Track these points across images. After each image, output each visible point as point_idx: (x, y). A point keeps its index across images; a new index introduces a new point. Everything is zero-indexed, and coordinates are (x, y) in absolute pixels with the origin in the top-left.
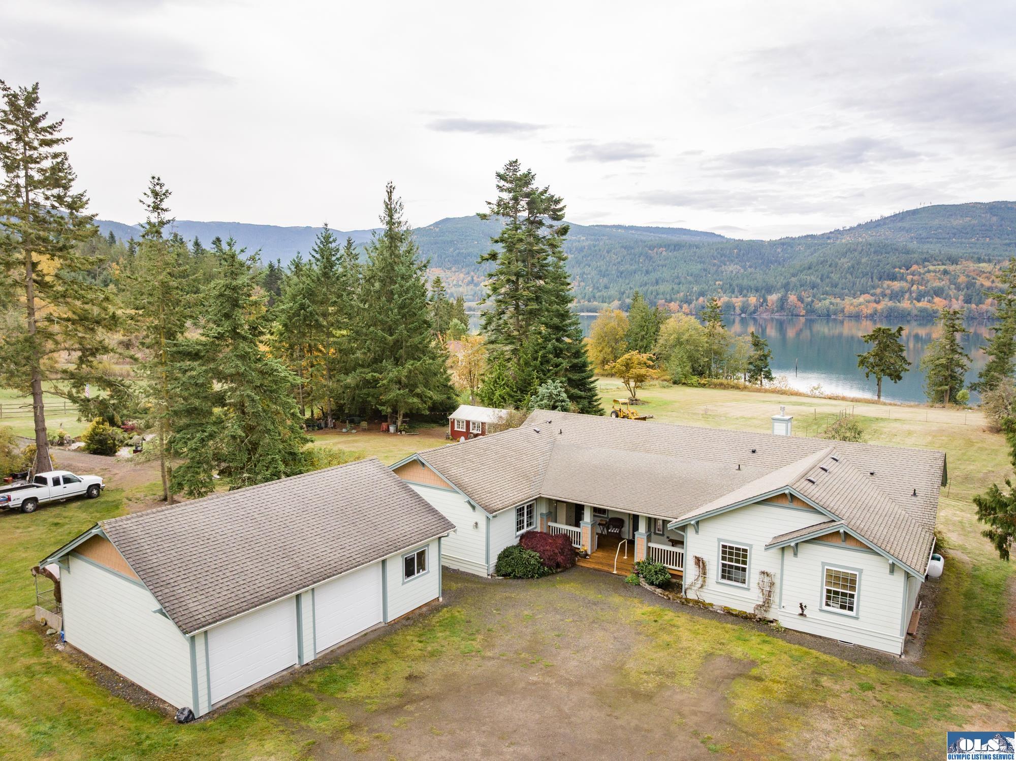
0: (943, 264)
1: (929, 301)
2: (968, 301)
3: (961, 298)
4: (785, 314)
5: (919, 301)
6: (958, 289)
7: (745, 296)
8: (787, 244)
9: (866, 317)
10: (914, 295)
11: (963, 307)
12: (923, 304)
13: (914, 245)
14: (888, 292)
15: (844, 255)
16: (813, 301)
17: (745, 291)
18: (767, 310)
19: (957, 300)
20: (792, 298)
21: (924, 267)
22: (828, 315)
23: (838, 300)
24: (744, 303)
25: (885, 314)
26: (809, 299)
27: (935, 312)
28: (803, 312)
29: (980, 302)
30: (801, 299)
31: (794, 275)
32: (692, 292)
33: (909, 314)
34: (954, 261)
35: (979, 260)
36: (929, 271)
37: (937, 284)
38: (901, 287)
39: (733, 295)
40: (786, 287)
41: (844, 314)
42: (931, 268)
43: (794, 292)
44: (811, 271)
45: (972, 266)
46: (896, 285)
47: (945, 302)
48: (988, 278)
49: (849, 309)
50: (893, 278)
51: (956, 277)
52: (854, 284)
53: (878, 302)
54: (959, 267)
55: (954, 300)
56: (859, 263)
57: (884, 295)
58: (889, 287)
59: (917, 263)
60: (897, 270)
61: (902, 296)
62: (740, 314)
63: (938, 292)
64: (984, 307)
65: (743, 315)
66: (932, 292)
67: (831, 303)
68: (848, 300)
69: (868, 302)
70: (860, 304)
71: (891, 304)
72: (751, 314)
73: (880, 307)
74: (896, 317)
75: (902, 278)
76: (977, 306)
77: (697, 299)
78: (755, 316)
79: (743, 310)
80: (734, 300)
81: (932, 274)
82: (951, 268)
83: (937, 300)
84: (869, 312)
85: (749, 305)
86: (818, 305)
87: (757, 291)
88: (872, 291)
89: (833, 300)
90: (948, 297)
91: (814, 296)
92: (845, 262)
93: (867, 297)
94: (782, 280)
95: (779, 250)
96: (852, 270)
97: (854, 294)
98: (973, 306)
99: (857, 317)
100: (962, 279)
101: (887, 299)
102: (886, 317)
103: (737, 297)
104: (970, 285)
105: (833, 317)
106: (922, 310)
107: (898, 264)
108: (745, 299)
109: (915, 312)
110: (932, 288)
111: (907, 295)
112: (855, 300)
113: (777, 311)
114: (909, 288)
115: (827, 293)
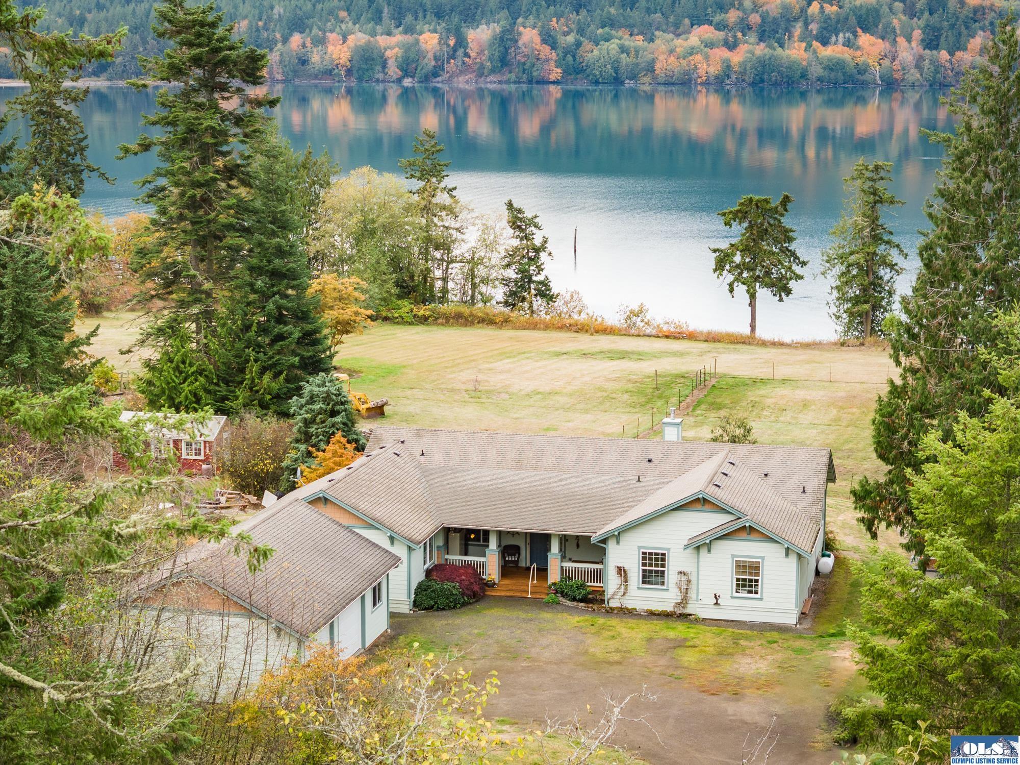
1: (848, 44)
2: (931, 43)
3: (917, 34)
4: (513, 76)
5: (825, 42)
6: (911, 12)
7: (409, 30)
9: (706, 84)
10: (814, 27)
11: (921, 58)
12: (834, 51)
14: (755, 19)
16: (578, 44)
17: (409, 18)
18: (465, 69)
19: (909, 41)
20: (529, 36)
22: (617, 81)
23: (639, 41)
24: (407, 48)
25: (749, 78)
26: (570, 39)
27: (862, 70)
28: (556, 73)
29: (957, 46)
30: (549, 39)
32: (270, 18)
33: (804, 76)
39: (379, 29)
41: (655, 78)
43: (531, 19)
47: (882, 46)
49: (666, 64)
53: (732, 46)
55: (901, 40)
57: (746, 28)
61: (787, 30)
62: (399, 81)
63: (867, 21)
64: (966, 57)
65: (407, 82)
66: (853, 20)
67: (623, 49)
68: (663, 41)
69: (710, 45)
70: (692, 51)
71: (761, 50)
72: (426, 79)
73: (737, 58)
74: (776, 84)
76: (952, 54)
77: (285, 40)
78: (438, 83)
79: (408, 66)
80: (382, 41)
83: (865, 39)
84: (714, 69)
85: (421, 55)
86: (592, 54)
87: (439, 15)
88: (718, 18)
89: (628, 42)
90: (888, 34)
91: (581, 31)
93: (706, 32)
97: (677, 25)
98: (944, 55)
99: (683, 84)
101: (752, 38)
102: (753, 84)
103: (389, 34)
105: (628, 84)
106: (835, 66)
108: (409, 38)
109: (817, 71)
110: (855, 10)
111: (798, 30)
112: (678, 42)
113: (493, 71)
114: (803, 11)
115: (610, 23)
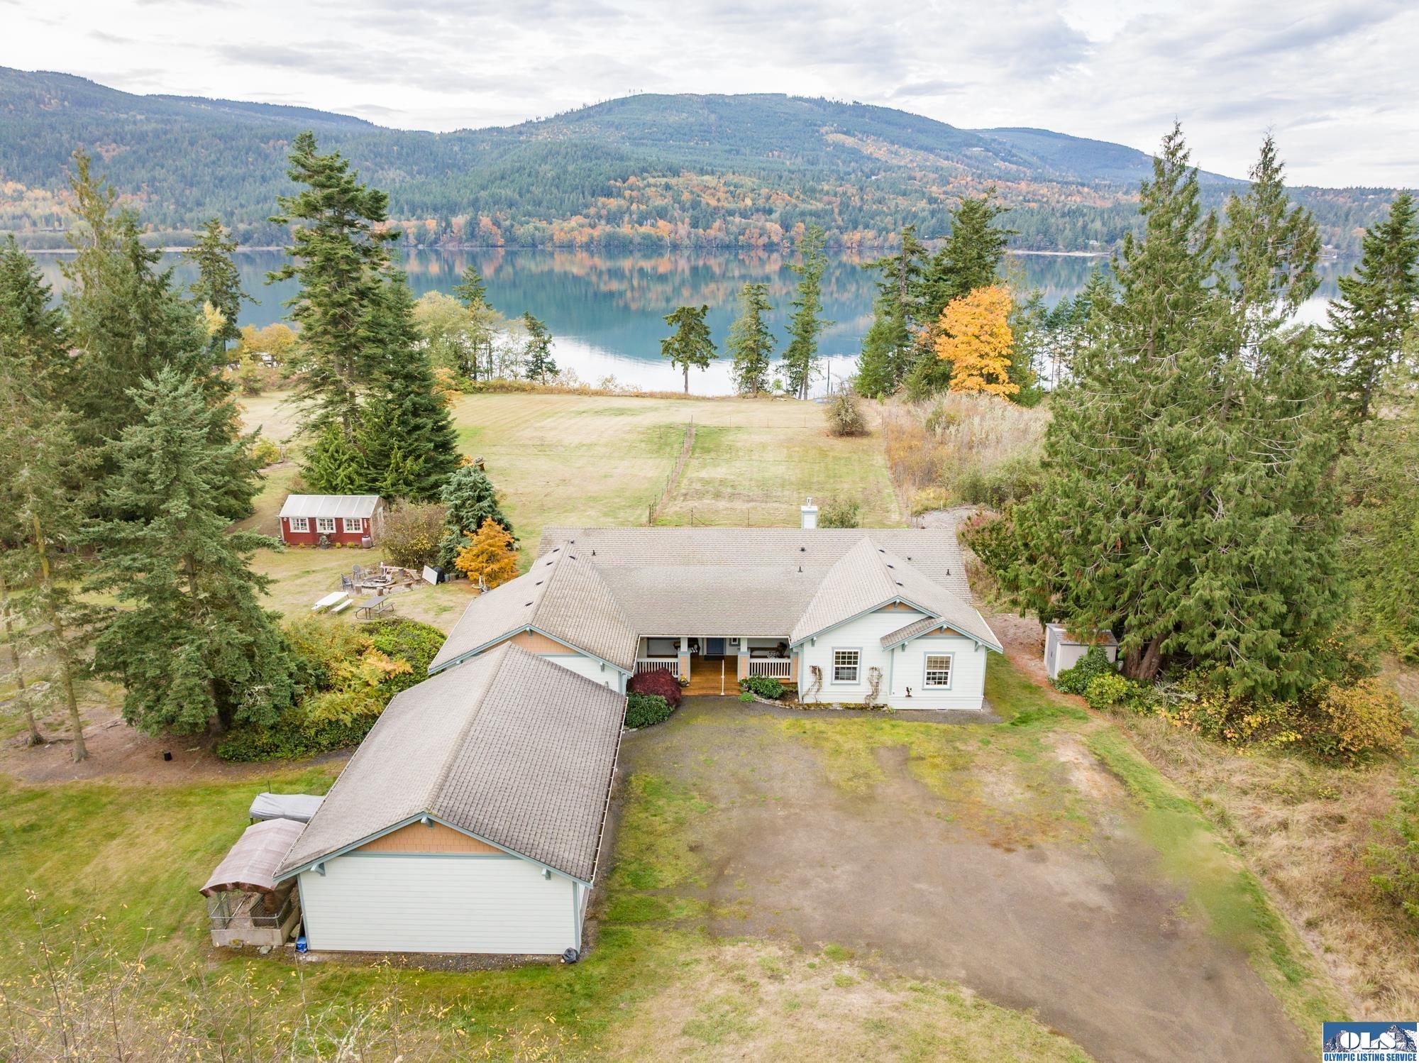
0: (664, 176)
1: (653, 225)
2: (695, 225)
3: (687, 220)
4: (478, 243)
5: (641, 225)
6: (683, 209)
7: (419, 218)
8: (465, 138)
9: (581, 247)
10: (634, 217)
11: (690, 233)
12: (646, 229)
13: (626, 148)
14: (604, 212)
15: (544, 159)
16: (512, 226)
17: (419, 211)
18: (452, 239)
19: (683, 224)
20: (485, 221)
21: (644, 179)
22: (534, 245)
23: (544, 224)
24: (419, 228)
25: (603, 243)
26: (508, 223)
27: (661, 239)
28: (501, 242)
29: (707, 227)
30: (496, 223)
31: (484, 188)
33: (631, 242)
34: (675, 172)
35: (702, 172)
36: (649, 185)
37: (659, 202)
38: (620, 207)
39: (403, 217)
40: (475, 204)
41: (554, 244)
42: (652, 180)
43: (486, 212)
44: (504, 182)
45: (696, 179)
46: (613, 203)
47: (670, 227)
48: (713, 195)
49: (559, 237)
50: (609, 194)
51: (679, 193)
52: (562, 202)
53: (593, 226)
54: (681, 180)
55: (679, 224)
56: (565, 172)
57: (600, 217)
58: (604, 206)
59: (634, 174)
60: (612, 182)
61: (621, 218)
62: (416, 246)
63: (662, 214)
64: (712, 233)
65: (421, 247)
66: (654, 213)
67: (536, 228)
68: (557, 224)
69: (582, 226)
70: (573, 230)
71: (609, 228)
72: (431, 245)
73: (596, 233)
74: (617, 247)
75: (620, 195)
76: (705, 231)
78: (437, 247)
79: (420, 238)
80: (405, 224)
81: (653, 189)
82: (673, 181)
83: (661, 223)
84: (585, 239)
85: (427, 232)
86: (520, 231)
87: (435, 209)
88: (585, 212)
89: (538, 224)
90: (671, 220)
91: (513, 219)
92: (548, 170)
93: (579, 219)
94: (467, 196)
95: (456, 148)
96: (558, 181)
97: (563, 216)
98: (701, 230)
99: (569, 247)
100: (686, 196)
101: (603, 222)
102: (605, 247)
103: (409, 220)
104: (695, 205)
105: (540, 247)
106: (646, 237)
107: (612, 174)
108: (419, 223)
109: (637, 240)
110: (655, 208)
111: (626, 218)
112: (565, 224)
113: (467, 240)
114: (628, 208)
115: (529, 214)
